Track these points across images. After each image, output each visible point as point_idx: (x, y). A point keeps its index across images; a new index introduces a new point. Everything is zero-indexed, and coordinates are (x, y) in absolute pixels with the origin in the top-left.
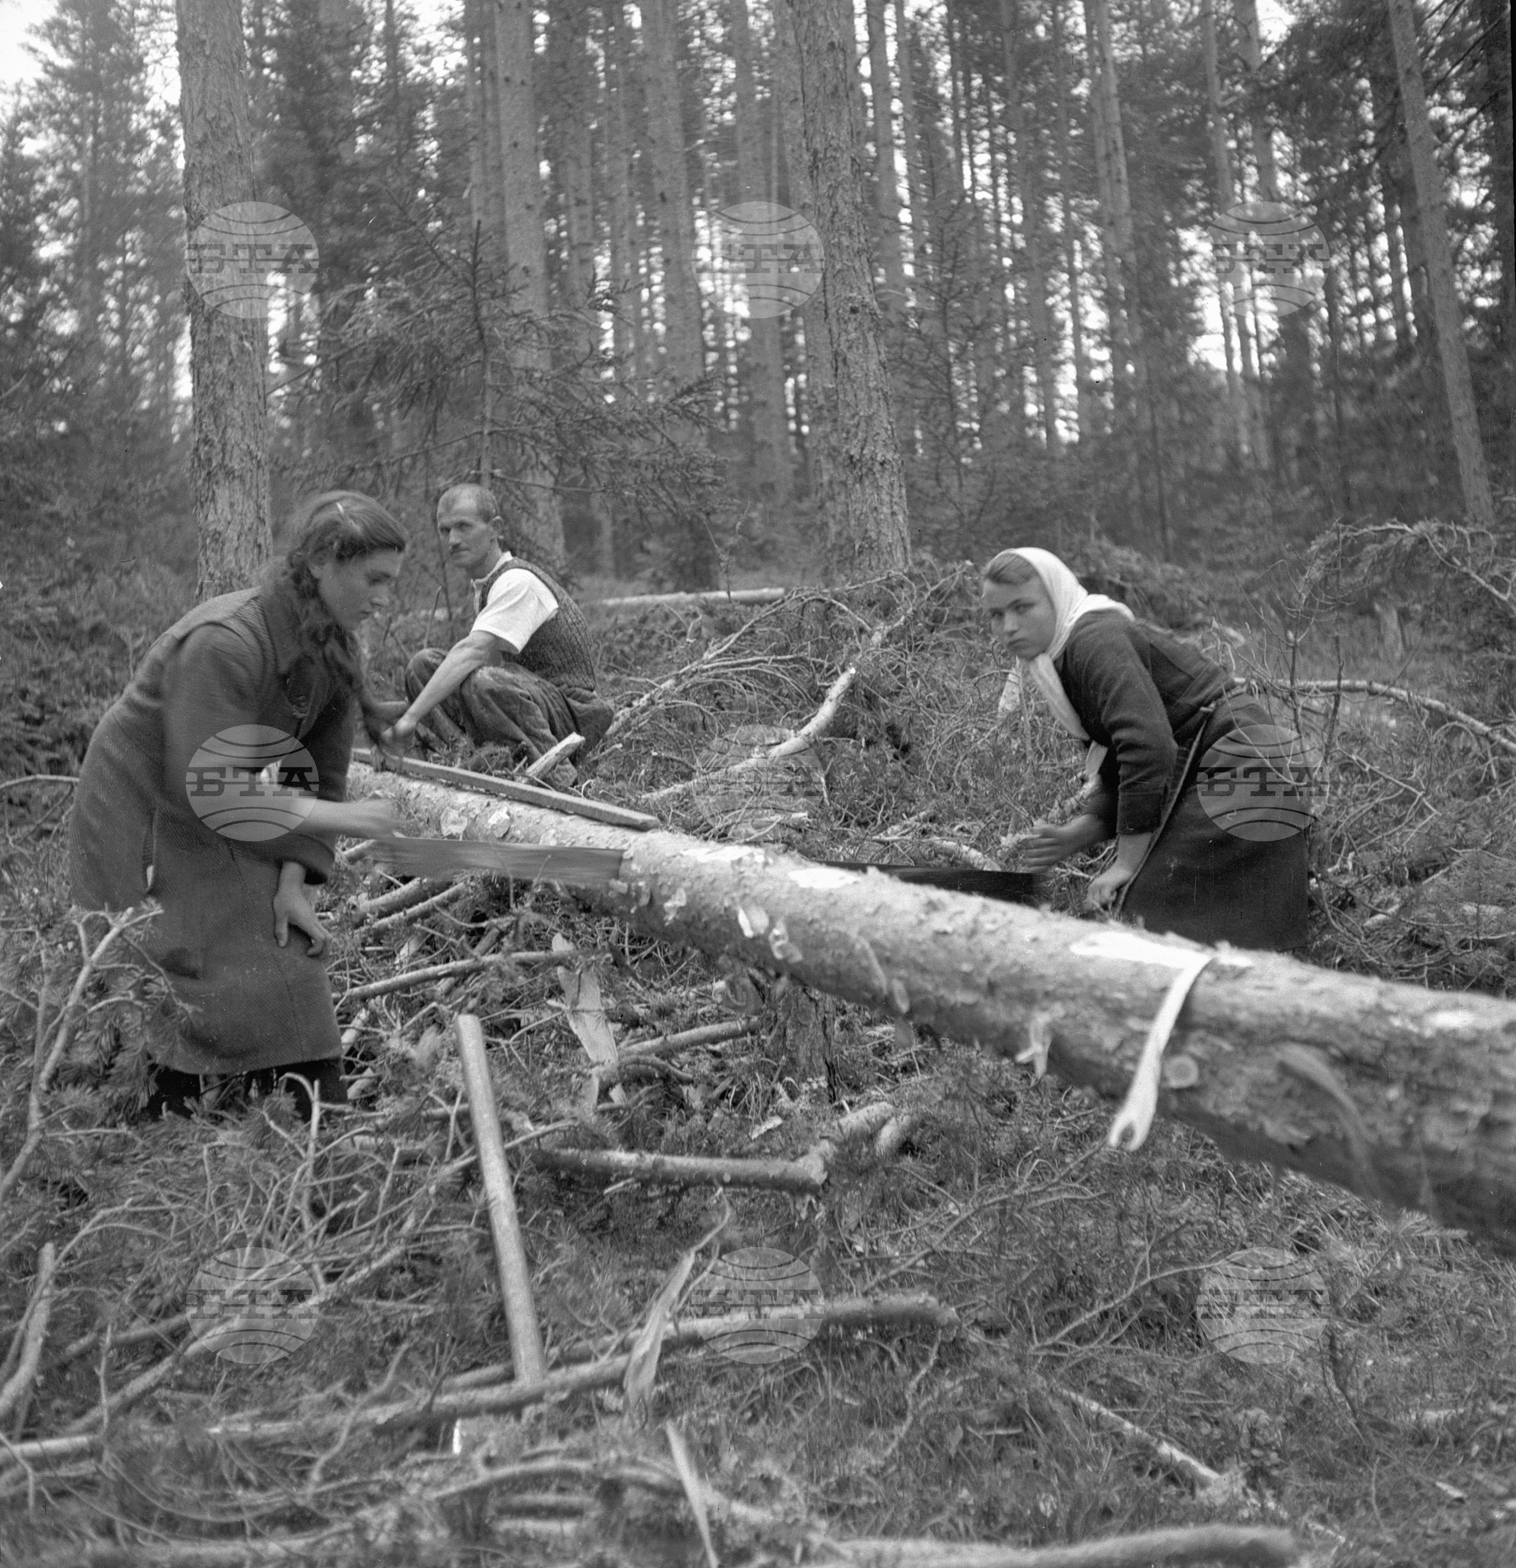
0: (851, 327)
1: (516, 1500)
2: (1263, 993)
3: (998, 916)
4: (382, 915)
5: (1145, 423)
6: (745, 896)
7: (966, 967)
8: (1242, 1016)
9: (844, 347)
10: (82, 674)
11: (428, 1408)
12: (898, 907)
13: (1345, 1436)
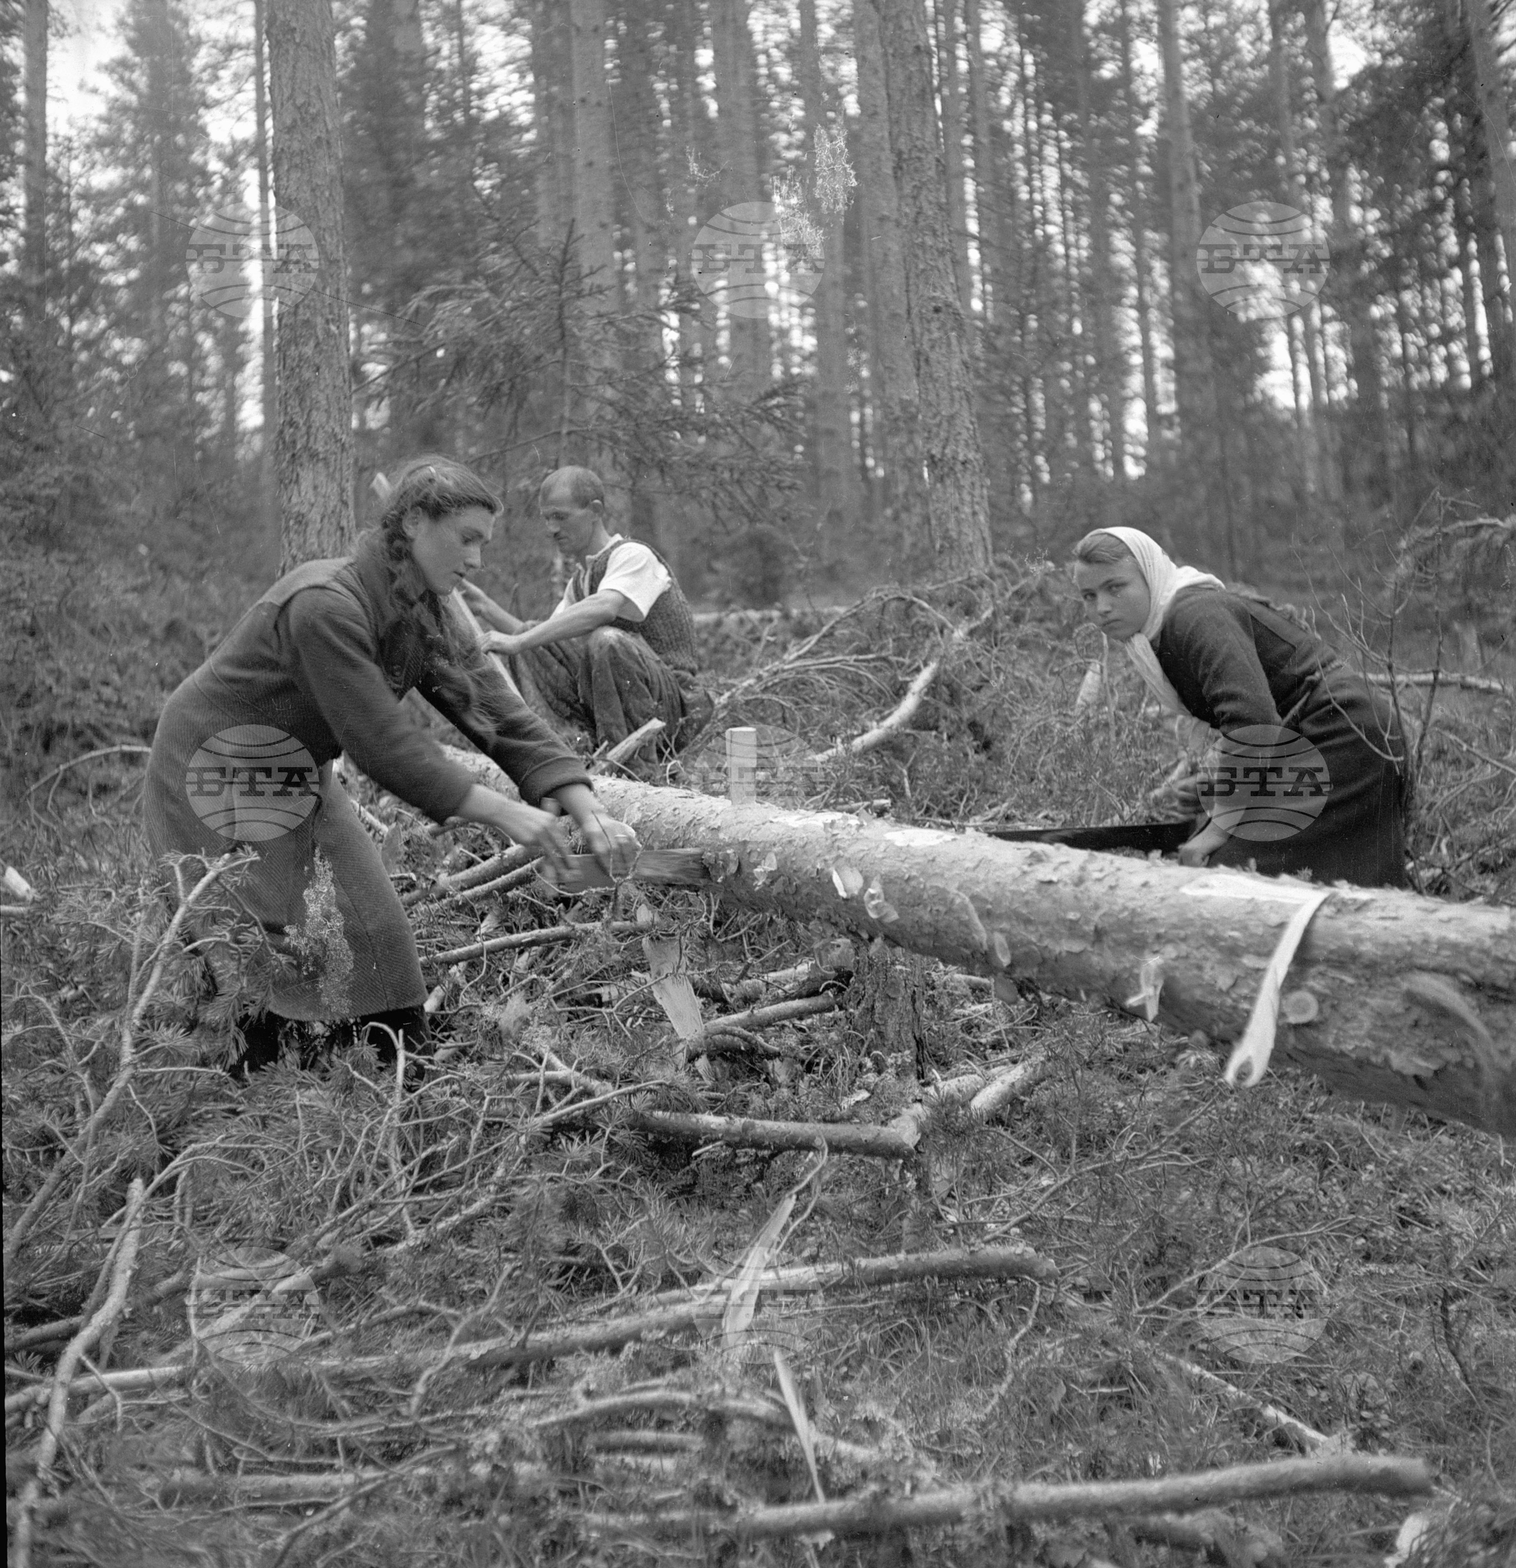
0: (934, 326)
1: (614, 1436)
2: (1388, 923)
3: (1106, 864)
4: (463, 889)
5: (1215, 452)
6: (838, 857)
7: (1072, 916)
8: (1366, 948)
9: (926, 347)
10: (157, 670)
11: (522, 1345)
12: (1000, 861)
13: (1458, 1401)
